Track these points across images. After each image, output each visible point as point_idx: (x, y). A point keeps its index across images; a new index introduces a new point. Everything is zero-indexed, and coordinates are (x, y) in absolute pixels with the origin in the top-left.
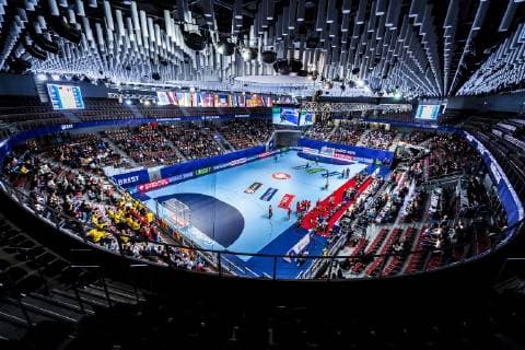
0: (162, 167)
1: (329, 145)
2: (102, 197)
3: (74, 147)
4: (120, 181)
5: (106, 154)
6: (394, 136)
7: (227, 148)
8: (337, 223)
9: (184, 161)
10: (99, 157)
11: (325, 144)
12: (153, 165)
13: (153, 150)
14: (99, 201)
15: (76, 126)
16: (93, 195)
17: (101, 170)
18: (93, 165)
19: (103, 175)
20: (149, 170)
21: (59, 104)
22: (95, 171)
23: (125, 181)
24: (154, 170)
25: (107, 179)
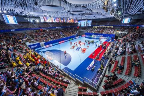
0: (44, 42)
1: (94, 34)
2: (23, 51)
3: (16, 37)
4: (31, 47)
5: (26, 39)
6: (114, 30)
7: (64, 36)
8: (103, 56)
9: (51, 40)
10: (24, 40)
11: (93, 34)
12: (42, 42)
13: (41, 37)
14: (22, 52)
15: (16, 30)
16: (20, 51)
17: (25, 44)
18: (22, 42)
19: (25, 45)
20: (41, 43)
21: (8, 22)
22: (23, 44)
23: (33, 47)
24: (42, 43)
25: (26, 46)
